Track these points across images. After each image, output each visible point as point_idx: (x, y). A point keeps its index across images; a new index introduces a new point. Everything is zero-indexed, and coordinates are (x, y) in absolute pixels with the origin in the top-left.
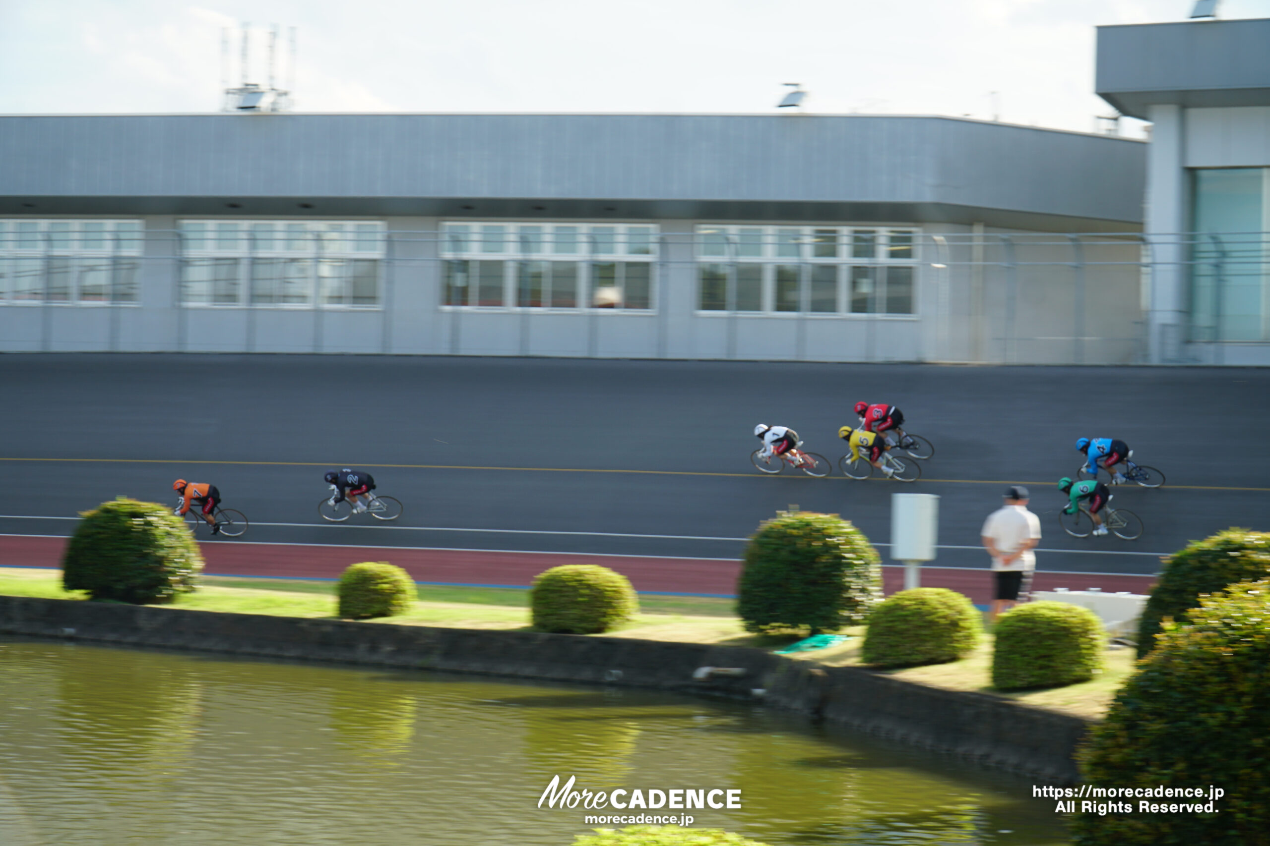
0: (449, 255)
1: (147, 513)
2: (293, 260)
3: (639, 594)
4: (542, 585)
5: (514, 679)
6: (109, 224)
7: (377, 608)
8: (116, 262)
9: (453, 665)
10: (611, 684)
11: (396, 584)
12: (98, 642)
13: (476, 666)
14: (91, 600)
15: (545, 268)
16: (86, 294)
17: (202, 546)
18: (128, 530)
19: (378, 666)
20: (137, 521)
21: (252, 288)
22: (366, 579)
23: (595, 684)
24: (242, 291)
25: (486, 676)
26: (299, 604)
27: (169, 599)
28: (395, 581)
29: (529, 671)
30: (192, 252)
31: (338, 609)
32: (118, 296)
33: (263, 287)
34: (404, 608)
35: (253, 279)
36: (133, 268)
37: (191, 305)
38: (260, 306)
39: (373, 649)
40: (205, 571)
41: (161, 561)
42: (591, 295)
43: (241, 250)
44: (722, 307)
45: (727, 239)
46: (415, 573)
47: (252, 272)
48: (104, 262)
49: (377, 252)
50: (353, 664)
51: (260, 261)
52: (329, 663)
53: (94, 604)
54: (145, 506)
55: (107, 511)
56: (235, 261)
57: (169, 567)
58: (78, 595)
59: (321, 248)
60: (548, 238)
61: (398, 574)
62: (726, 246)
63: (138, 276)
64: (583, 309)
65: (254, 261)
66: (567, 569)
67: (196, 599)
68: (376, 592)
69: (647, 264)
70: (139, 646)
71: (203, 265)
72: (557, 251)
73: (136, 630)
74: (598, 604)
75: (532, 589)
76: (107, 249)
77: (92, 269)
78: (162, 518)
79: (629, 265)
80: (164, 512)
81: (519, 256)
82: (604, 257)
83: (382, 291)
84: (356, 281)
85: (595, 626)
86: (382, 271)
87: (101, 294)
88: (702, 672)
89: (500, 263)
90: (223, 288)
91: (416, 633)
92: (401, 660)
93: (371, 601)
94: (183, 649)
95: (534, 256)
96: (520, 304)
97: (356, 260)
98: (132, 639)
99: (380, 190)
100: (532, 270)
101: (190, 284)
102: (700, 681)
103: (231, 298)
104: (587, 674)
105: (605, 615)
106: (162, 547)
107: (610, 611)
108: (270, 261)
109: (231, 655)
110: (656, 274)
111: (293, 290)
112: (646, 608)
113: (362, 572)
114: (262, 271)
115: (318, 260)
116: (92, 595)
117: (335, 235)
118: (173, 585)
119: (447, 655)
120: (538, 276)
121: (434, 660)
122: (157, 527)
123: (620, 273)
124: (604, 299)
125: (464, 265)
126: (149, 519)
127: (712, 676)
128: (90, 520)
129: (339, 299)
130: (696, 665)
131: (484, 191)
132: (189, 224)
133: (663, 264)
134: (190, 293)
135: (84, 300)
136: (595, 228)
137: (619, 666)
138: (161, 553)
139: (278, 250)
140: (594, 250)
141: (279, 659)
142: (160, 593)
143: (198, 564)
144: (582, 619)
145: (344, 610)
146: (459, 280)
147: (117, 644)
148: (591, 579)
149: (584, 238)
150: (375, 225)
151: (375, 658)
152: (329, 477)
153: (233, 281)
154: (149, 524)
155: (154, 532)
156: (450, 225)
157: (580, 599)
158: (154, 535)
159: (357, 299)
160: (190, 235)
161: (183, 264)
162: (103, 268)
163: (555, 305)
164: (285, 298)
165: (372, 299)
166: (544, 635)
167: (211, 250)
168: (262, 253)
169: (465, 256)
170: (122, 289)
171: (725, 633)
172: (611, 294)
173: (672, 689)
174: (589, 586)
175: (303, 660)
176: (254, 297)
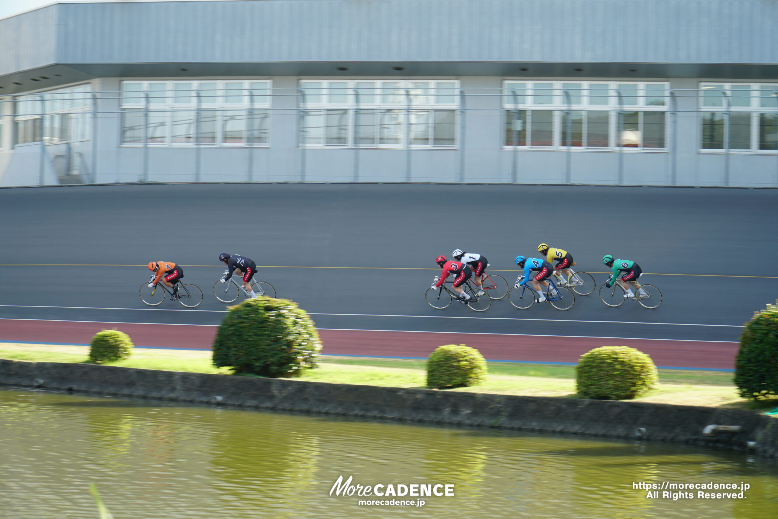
0: (509, 106)
1: (280, 307)
2: (389, 110)
3: (658, 368)
4: (585, 362)
5: (563, 434)
6: (247, 83)
7: (459, 380)
8: (251, 112)
9: (517, 424)
10: (640, 439)
11: (472, 361)
12: (241, 407)
13: (535, 425)
14: (234, 374)
15: (584, 117)
16: (226, 138)
17: (320, 332)
18: (266, 320)
19: (459, 425)
20: (272, 313)
21: (356, 132)
22: (449, 358)
23: (626, 438)
24: (350, 135)
25: (541, 432)
26: (397, 377)
27: (297, 373)
28: (473, 359)
29: (576, 428)
30: (310, 105)
31: (426, 381)
32: (251, 139)
33: (364, 132)
34: (480, 380)
35: (356, 126)
36: (266, 117)
37: (308, 145)
38: (362, 146)
39: (455, 411)
40: (322, 352)
41: (290, 344)
42: (619, 136)
43: (349, 103)
44: (720, 146)
45: (724, 93)
46: (486, 353)
47: (356, 120)
48: (244, 113)
49: (455, 104)
50: (440, 424)
51: (362, 112)
52: (421, 422)
53: (238, 377)
54: (277, 302)
55: (249, 305)
56: (345, 111)
57: (296, 348)
58: (226, 370)
59: (410, 101)
60: (585, 93)
61: (474, 354)
62: (723, 98)
63: (268, 123)
64: (612, 147)
65: (358, 111)
66: (605, 350)
67: (315, 373)
68: (459, 368)
69: (663, 113)
70: (274, 410)
71: (321, 115)
72: (591, 103)
73: (271, 397)
74: (629, 376)
75: (576, 365)
76: (246, 102)
77: (232, 118)
78: (290, 310)
79: (646, 113)
80: (293, 306)
81: (565, 107)
82: (628, 108)
83: (458, 136)
84: (436, 126)
85: (628, 393)
86: (458, 118)
87: (241, 138)
88: (708, 429)
89: (550, 112)
90: (334, 132)
91: (489, 399)
92: (478, 420)
93: (455, 374)
94: (308, 413)
95: (574, 107)
96: (564, 144)
97: (436, 111)
98: (268, 404)
99: (455, 57)
100: (573, 117)
101: (308, 130)
102: (708, 436)
103: (341, 140)
104: (620, 431)
105: (634, 385)
106: (290, 333)
107: (640, 382)
108: (372, 111)
109: (345, 416)
110: (668, 120)
111: (386, 134)
112: (663, 379)
113: (446, 352)
114: (364, 119)
115: (409, 110)
116: (235, 371)
117: (419, 92)
118: (301, 363)
119: (512, 416)
120: (579, 122)
121: (503, 420)
122: (288, 318)
123: (641, 119)
124: (628, 140)
125: (521, 114)
126: (282, 311)
127: (714, 431)
128: (233, 312)
129: (426, 140)
130: (704, 425)
131: (536, 57)
132: (307, 83)
133: (674, 113)
134: (308, 136)
135: (225, 142)
136: (620, 85)
137: (644, 424)
138: (290, 338)
139: (377, 103)
140: (621, 103)
141: (382, 419)
142: (290, 368)
143: (318, 347)
144: (617, 388)
145: (431, 382)
146: (518, 126)
147: (257, 408)
148: (622, 357)
149: (613, 93)
150: (454, 83)
151: (456, 419)
152: (222, 256)
153: (342, 127)
154: (281, 315)
155: (285, 322)
156: (509, 83)
157: (616, 373)
158: (285, 324)
159: (437, 140)
160: (307, 92)
161: (303, 114)
162: (243, 117)
163: (589, 145)
164: (382, 140)
165: (451, 140)
166: (587, 401)
167: (325, 103)
168: (363, 106)
169: (521, 107)
170: (256, 134)
171: (724, 399)
172: (631, 136)
173: (687, 442)
174: (622, 363)
175: (401, 421)
176: (357, 140)
